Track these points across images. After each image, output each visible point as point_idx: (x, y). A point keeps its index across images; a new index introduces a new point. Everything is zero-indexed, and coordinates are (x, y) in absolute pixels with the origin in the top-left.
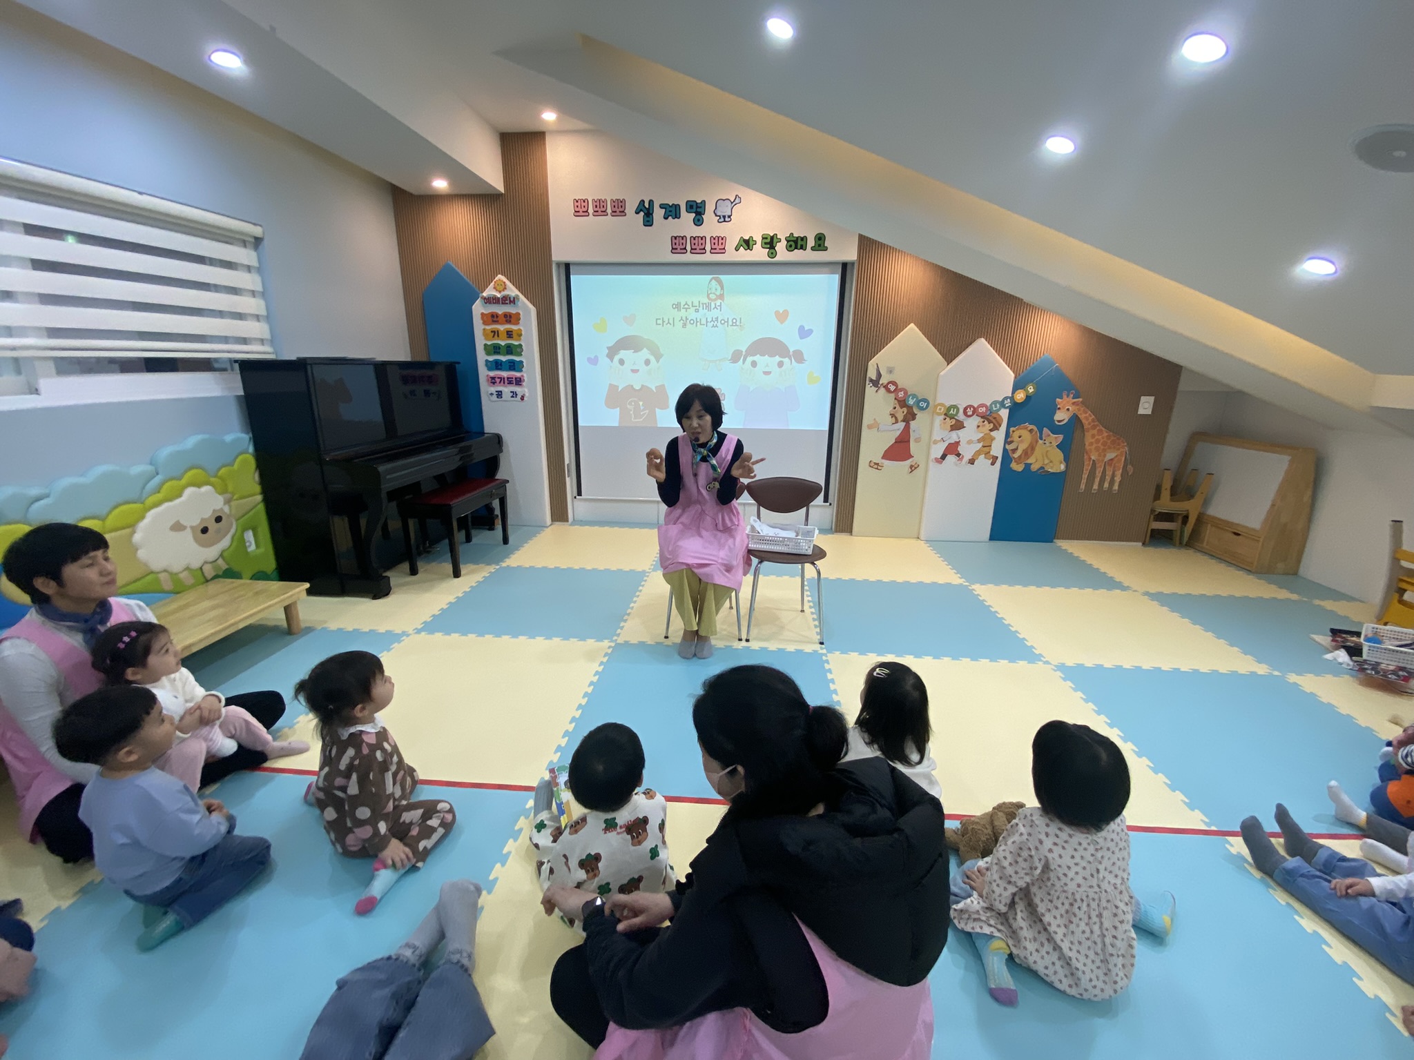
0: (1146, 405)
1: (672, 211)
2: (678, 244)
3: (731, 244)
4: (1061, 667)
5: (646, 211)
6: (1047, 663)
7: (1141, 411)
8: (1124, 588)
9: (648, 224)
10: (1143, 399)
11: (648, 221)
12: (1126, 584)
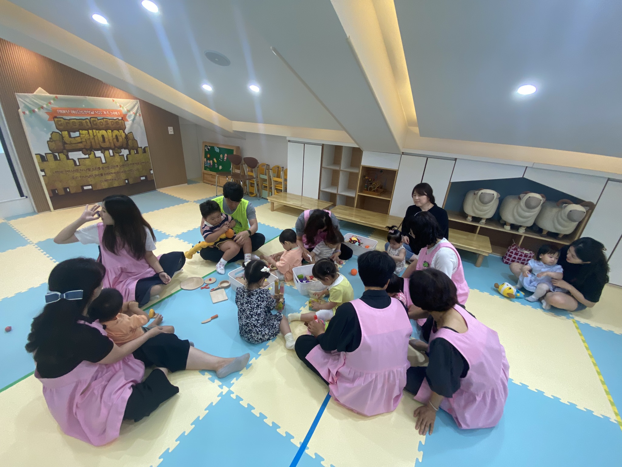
0: (171, 130)
4: (178, 236)
6: (172, 236)
7: (170, 133)
8: (187, 202)
10: (169, 128)
12: (187, 200)
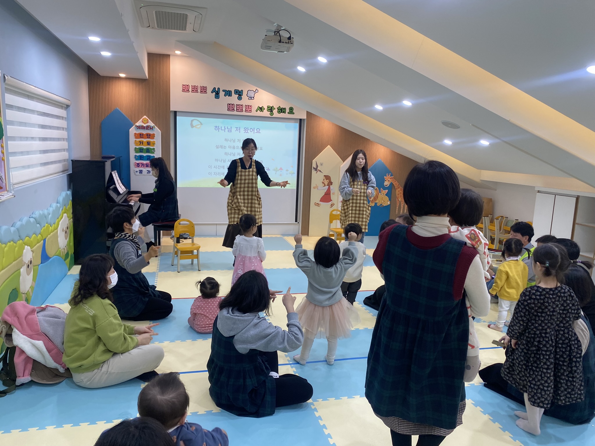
1: (228, 93)
2: (230, 107)
3: (254, 109)
5: (217, 93)
9: (217, 98)
11: (217, 97)
